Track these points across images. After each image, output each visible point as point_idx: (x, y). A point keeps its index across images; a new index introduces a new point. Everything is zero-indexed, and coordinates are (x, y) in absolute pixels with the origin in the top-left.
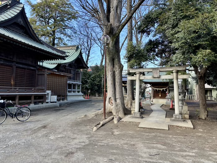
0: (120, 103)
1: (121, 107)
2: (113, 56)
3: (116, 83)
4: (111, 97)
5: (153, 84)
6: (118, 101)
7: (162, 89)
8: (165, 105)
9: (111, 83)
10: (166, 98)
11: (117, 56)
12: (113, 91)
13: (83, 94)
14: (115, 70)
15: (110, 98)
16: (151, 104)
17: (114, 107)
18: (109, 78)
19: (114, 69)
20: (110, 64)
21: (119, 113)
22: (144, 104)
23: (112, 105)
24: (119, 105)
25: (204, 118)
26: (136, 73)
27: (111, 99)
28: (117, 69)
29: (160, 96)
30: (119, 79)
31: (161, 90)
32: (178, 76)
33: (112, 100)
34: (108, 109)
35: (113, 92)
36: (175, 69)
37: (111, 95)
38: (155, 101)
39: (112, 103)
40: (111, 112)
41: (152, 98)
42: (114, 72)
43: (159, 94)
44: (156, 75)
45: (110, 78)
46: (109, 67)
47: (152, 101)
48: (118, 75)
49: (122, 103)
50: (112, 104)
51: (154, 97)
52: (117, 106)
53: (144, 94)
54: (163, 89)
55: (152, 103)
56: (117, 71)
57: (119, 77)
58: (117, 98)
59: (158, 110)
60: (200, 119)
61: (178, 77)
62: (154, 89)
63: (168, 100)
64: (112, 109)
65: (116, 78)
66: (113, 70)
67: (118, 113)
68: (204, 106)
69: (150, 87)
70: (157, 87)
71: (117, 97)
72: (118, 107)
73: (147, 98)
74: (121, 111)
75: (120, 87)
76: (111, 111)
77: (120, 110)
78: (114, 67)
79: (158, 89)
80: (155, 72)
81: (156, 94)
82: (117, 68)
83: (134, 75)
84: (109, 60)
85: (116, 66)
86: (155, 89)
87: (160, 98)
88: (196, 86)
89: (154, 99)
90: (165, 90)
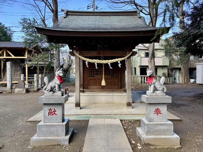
7: (109, 62)
29: (103, 83)
31: (107, 65)
38: (86, 99)
54: (114, 61)
62: (84, 62)
63: (158, 112)
70: (95, 54)
79: (96, 61)
86: (88, 60)
87: (103, 89)
88: (150, 61)
89: (82, 94)
90: (119, 64)
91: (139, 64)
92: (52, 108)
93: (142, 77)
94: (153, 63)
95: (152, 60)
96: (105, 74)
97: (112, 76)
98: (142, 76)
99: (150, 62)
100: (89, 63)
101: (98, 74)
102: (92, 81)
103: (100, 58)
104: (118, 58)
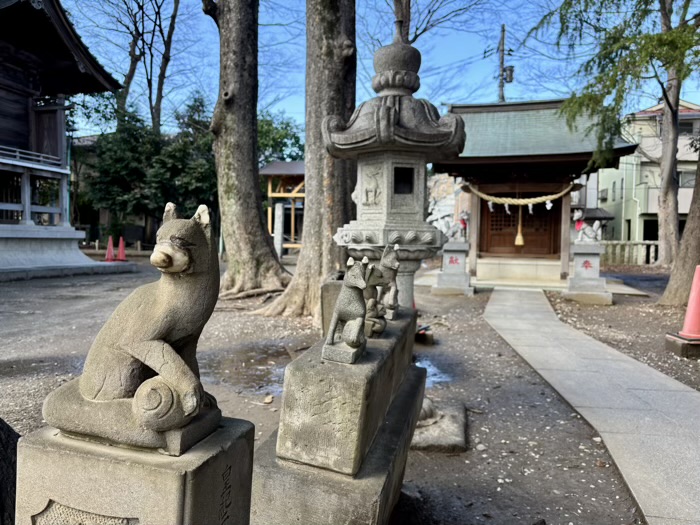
7: (530, 202)
13: (82, 234)
16: (476, 291)
29: (519, 240)
31: (525, 207)
41: (473, 252)
43: (507, 230)
54: (539, 200)
55: (473, 282)
62: (484, 203)
63: (587, 265)
69: (465, 189)
70: (506, 189)
79: (507, 201)
81: (494, 230)
86: (492, 200)
88: (662, 199)
89: (479, 261)
90: (549, 206)
91: (639, 210)
92: (454, 256)
93: (648, 247)
94: (671, 203)
95: (670, 197)
96: (523, 226)
97: (537, 230)
98: (648, 242)
99: (661, 204)
100: (495, 205)
101: (509, 225)
102: (497, 237)
103: (513, 196)
104: (546, 194)
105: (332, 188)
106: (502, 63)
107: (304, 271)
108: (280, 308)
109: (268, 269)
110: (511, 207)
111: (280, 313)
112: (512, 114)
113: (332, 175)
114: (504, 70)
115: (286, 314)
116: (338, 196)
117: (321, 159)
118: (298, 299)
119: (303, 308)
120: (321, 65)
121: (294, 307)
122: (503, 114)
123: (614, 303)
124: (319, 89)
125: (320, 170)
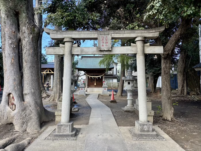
0: (32, 103)
1: (33, 111)
2: (16, 6)
3: (24, 64)
4: (10, 92)
5: (88, 71)
6: (29, 99)
7: (97, 77)
8: (102, 96)
9: (12, 64)
10: (103, 86)
11: (24, 8)
12: (15, 80)
14: (22, 37)
15: (9, 94)
16: (86, 95)
17: (19, 112)
18: (6, 52)
19: (20, 35)
20: (8, 22)
21: (29, 124)
22: (77, 95)
23: (14, 108)
24: (30, 108)
25: (170, 119)
26: (65, 40)
27: (11, 96)
28: (26, 35)
29: (95, 84)
30: (29, 55)
31: (96, 78)
32: (145, 48)
33: (13, 98)
34: (5, 118)
35: (17, 82)
36: (140, 34)
37: (12, 88)
38: (89, 90)
39: (13, 104)
40: (11, 123)
41: (86, 87)
42: (20, 40)
43: (93, 82)
44: (104, 45)
45: (10, 52)
46: (6, 29)
47: (87, 91)
48: (28, 48)
49: (36, 103)
50: (14, 106)
51: (89, 86)
52: (24, 109)
53: (76, 83)
54: (99, 76)
55: (86, 93)
56: (26, 39)
57: (29, 50)
58: (26, 94)
59: (98, 106)
60: (164, 120)
61: (145, 50)
62: (89, 77)
63: (105, 89)
64: (13, 117)
65: (24, 53)
66: (16, 36)
67: (27, 125)
68: (169, 100)
69: (85, 74)
70: (92, 74)
71: (25, 92)
72: (28, 112)
73: (81, 88)
74: (32, 120)
75: (32, 72)
76: (10, 121)
77: (31, 118)
78: (19, 30)
79: (93, 77)
80: (103, 40)
81: (90, 83)
82: (26, 31)
83: (61, 45)
84: (6, 14)
85: (24, 28)
86: (90, 76)
87: (96, 86)
89: (88, 88)
90: (100, 78)
92: (82, 88)
96: (96, 81)
100: (90, 77)
103: (94, 76)
104: (100, 75)
105: (59, 78)
106: (94, 43)
107: (54, 93)
108: (49, 100)
109: (44, 92)
110: (93, 78)
111: (49, 101)
112: (94, 58)
113: (59, 76)
114: (95, 44)
115: (50, 101)
116: (60, 80)
117: (57, 74)
118: (53, 98)
119: (54, 99)
120: (57, 58)
121: (52, 99)
122: (92, 58)
123: (110, 96)
124: (57, 62)
125: (57, 75)
